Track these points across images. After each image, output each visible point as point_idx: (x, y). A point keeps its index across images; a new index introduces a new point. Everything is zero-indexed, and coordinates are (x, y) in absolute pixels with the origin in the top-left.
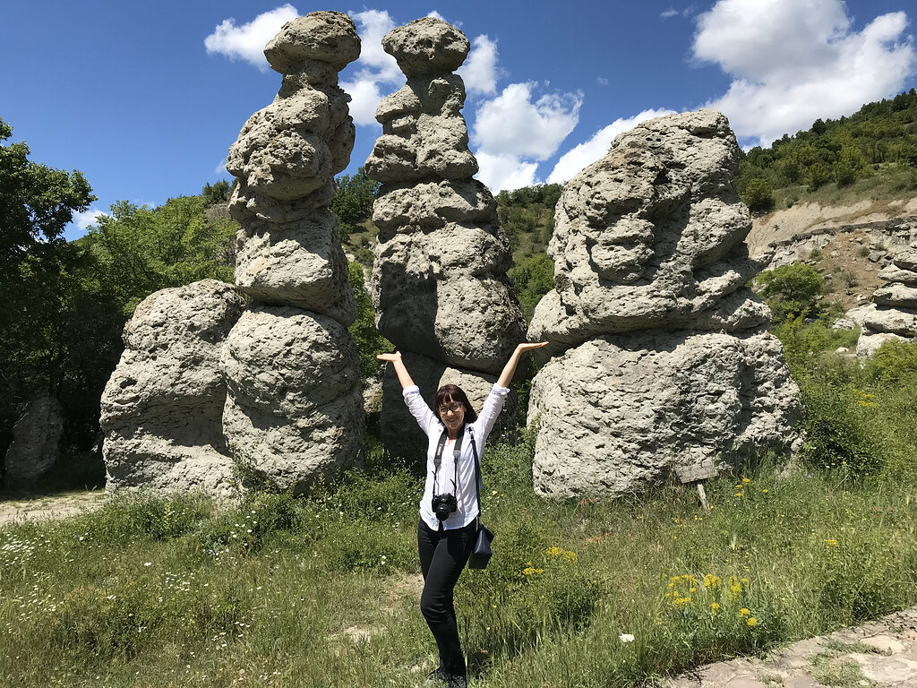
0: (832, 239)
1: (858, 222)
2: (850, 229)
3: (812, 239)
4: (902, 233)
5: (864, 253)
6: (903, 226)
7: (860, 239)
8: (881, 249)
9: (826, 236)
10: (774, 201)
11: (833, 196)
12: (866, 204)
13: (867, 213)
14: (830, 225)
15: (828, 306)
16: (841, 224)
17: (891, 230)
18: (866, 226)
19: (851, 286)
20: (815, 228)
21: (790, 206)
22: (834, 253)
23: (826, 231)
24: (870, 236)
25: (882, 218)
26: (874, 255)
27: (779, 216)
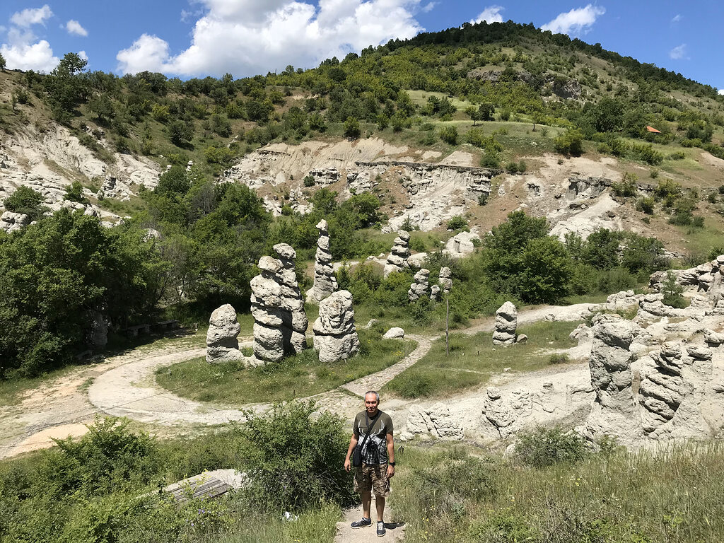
0: (387, 168)
1: (400, 160)
2: (396, 164)
3: (377, 167)
4: (419, 172)
5: (401, 181)
6: (420, 168)
7: (400, 171)
8: (409, 179)
9: (384, 166)
10: (360, 131)
11: (391, 137)
12: (405, 149)
13: (405, 156)
14: (387, 160)
15: (381, 214)
16: (393, 160)
17: (415, 168)
18: (404, 163)
19: (393, 203)
20: (380, 160)
21: (368, 138)
22: (387, 179)
23: (385, 163)
24: (405, 169)
25: (411, 160)
26: (406, 183)
27: (363, 143)
